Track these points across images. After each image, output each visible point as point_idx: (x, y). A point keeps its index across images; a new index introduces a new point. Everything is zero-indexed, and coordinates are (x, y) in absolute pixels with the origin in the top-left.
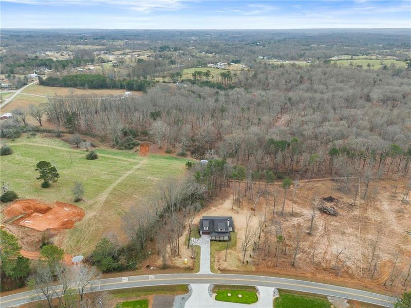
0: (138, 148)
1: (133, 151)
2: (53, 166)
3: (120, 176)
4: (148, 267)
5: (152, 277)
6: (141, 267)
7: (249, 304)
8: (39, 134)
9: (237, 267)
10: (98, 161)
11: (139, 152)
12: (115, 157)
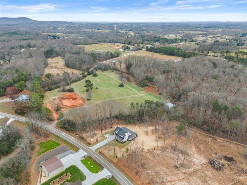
0: (147, 88)
1: (143, 88)
2: (92, 83)
3: (119, 97)
4: (77, 134)
5: (72, 138)
6: (74, 133)
7: (91, 172)
8: (115, 71)
9: (110, 156)
10: (123, 88)
11: (145, 90)
12: (132, 89)
